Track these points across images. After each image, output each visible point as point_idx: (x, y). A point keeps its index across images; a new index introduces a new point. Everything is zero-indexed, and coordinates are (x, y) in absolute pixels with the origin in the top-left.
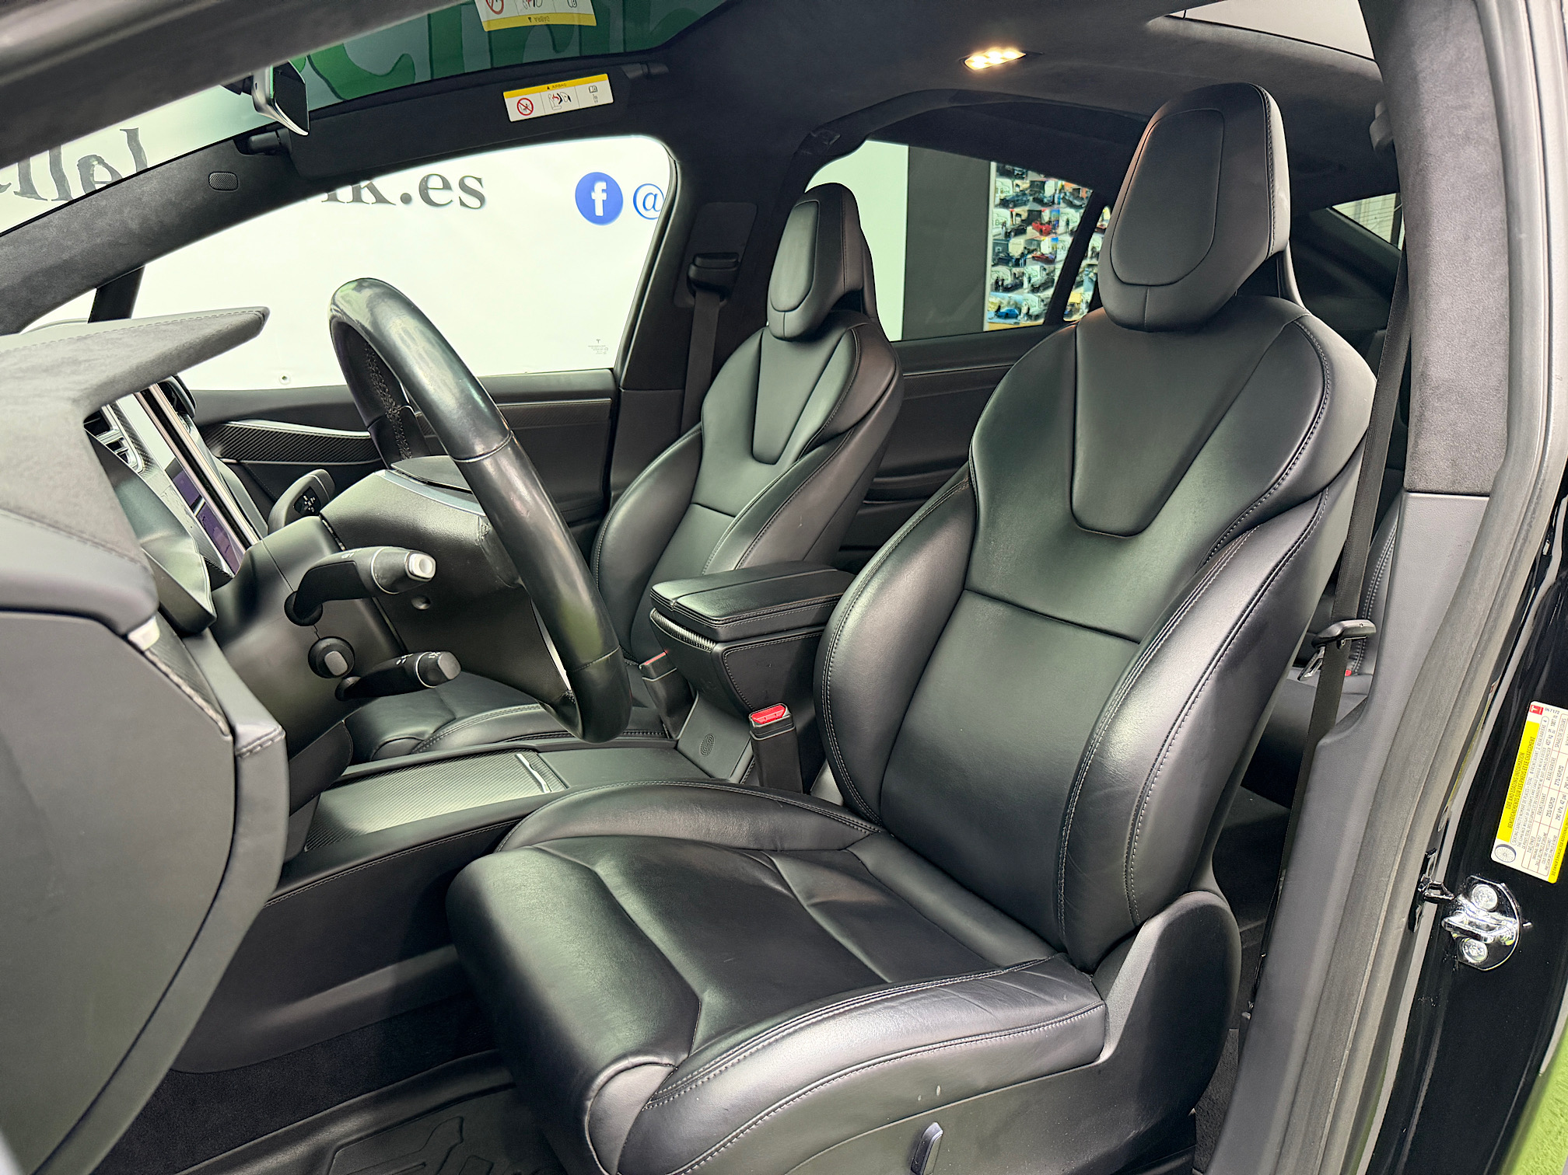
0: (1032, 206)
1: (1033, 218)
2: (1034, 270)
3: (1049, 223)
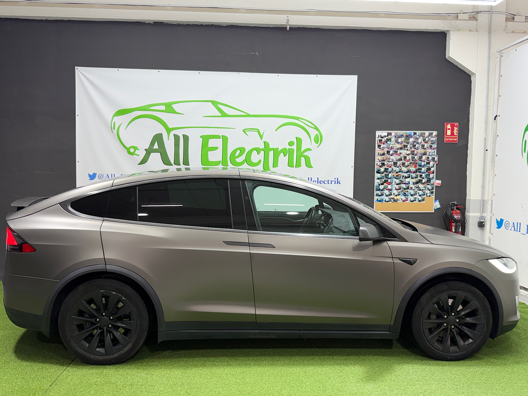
0: (385, 179)
1: (386, 181)
2: (387, 192)
3: (390, 182)
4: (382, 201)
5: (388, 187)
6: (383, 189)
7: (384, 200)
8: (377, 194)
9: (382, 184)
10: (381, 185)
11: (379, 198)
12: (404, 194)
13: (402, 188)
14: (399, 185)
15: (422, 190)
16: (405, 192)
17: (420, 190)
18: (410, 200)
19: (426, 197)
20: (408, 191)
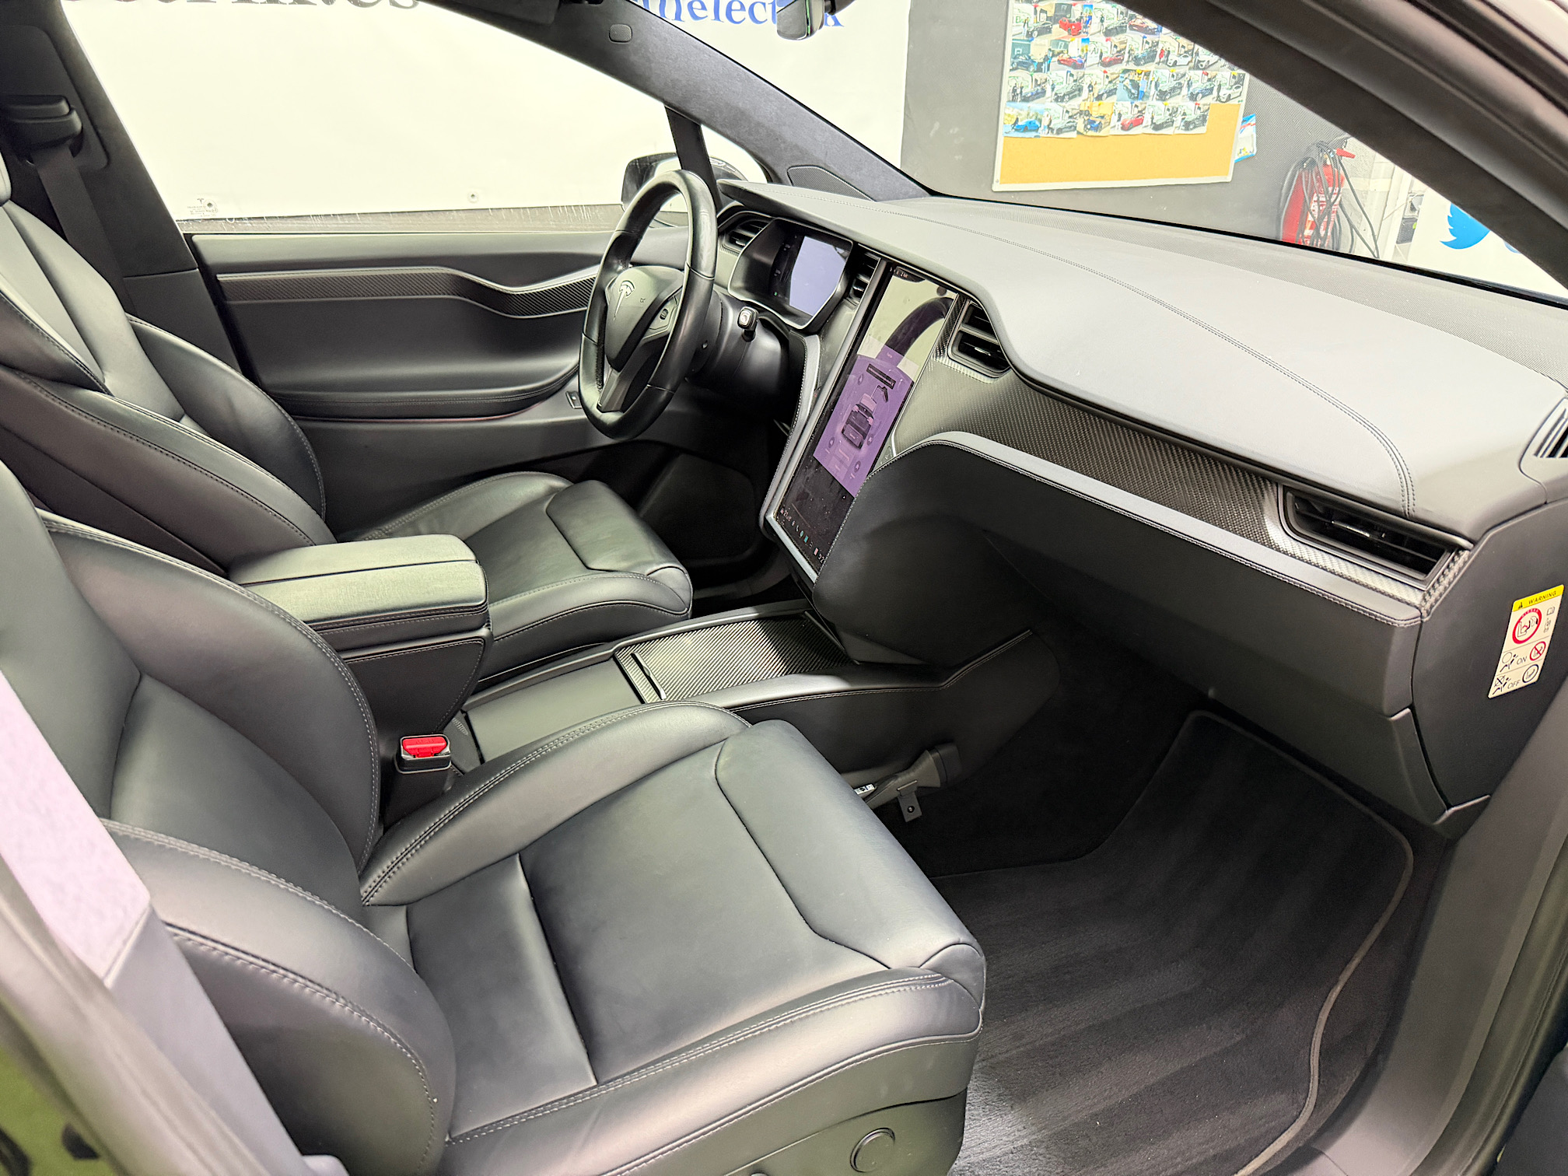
1: (1060, 15)
2: (1058, 76)
3: (1079, 20)
4: (1036, 129)
5: (1066, 46)
6: (1046, 58)
7: (1045, 122)
8: (1014, 91)
9: (1045, 30)
10: (1036, 33)
11: (1023, 112)
12: (1133, 91)
13: (1126, 56)
14: (1115, 39)
15: (1204, 64)
16: (1136, 78)
17: (1198, 68)
18: (1152, 118)
19: (1214, 102)
20: (1147, 74)
